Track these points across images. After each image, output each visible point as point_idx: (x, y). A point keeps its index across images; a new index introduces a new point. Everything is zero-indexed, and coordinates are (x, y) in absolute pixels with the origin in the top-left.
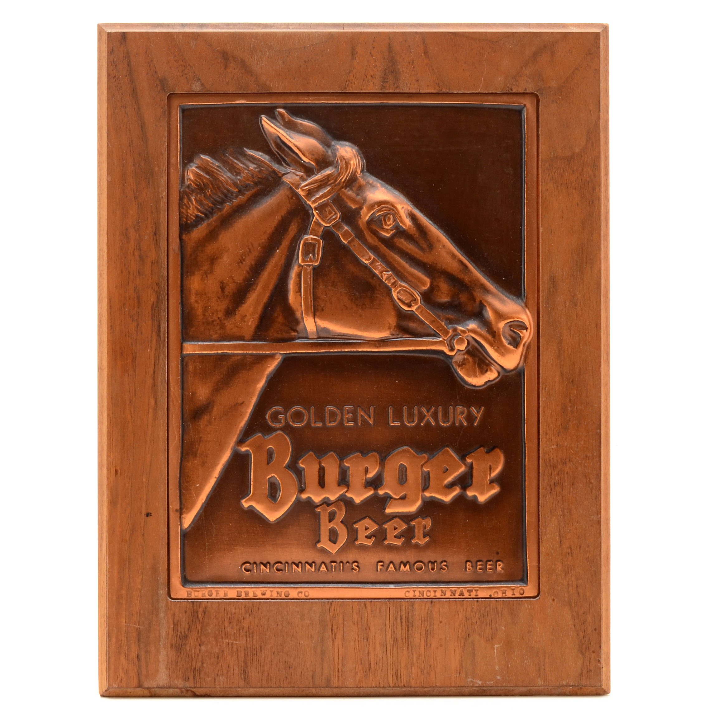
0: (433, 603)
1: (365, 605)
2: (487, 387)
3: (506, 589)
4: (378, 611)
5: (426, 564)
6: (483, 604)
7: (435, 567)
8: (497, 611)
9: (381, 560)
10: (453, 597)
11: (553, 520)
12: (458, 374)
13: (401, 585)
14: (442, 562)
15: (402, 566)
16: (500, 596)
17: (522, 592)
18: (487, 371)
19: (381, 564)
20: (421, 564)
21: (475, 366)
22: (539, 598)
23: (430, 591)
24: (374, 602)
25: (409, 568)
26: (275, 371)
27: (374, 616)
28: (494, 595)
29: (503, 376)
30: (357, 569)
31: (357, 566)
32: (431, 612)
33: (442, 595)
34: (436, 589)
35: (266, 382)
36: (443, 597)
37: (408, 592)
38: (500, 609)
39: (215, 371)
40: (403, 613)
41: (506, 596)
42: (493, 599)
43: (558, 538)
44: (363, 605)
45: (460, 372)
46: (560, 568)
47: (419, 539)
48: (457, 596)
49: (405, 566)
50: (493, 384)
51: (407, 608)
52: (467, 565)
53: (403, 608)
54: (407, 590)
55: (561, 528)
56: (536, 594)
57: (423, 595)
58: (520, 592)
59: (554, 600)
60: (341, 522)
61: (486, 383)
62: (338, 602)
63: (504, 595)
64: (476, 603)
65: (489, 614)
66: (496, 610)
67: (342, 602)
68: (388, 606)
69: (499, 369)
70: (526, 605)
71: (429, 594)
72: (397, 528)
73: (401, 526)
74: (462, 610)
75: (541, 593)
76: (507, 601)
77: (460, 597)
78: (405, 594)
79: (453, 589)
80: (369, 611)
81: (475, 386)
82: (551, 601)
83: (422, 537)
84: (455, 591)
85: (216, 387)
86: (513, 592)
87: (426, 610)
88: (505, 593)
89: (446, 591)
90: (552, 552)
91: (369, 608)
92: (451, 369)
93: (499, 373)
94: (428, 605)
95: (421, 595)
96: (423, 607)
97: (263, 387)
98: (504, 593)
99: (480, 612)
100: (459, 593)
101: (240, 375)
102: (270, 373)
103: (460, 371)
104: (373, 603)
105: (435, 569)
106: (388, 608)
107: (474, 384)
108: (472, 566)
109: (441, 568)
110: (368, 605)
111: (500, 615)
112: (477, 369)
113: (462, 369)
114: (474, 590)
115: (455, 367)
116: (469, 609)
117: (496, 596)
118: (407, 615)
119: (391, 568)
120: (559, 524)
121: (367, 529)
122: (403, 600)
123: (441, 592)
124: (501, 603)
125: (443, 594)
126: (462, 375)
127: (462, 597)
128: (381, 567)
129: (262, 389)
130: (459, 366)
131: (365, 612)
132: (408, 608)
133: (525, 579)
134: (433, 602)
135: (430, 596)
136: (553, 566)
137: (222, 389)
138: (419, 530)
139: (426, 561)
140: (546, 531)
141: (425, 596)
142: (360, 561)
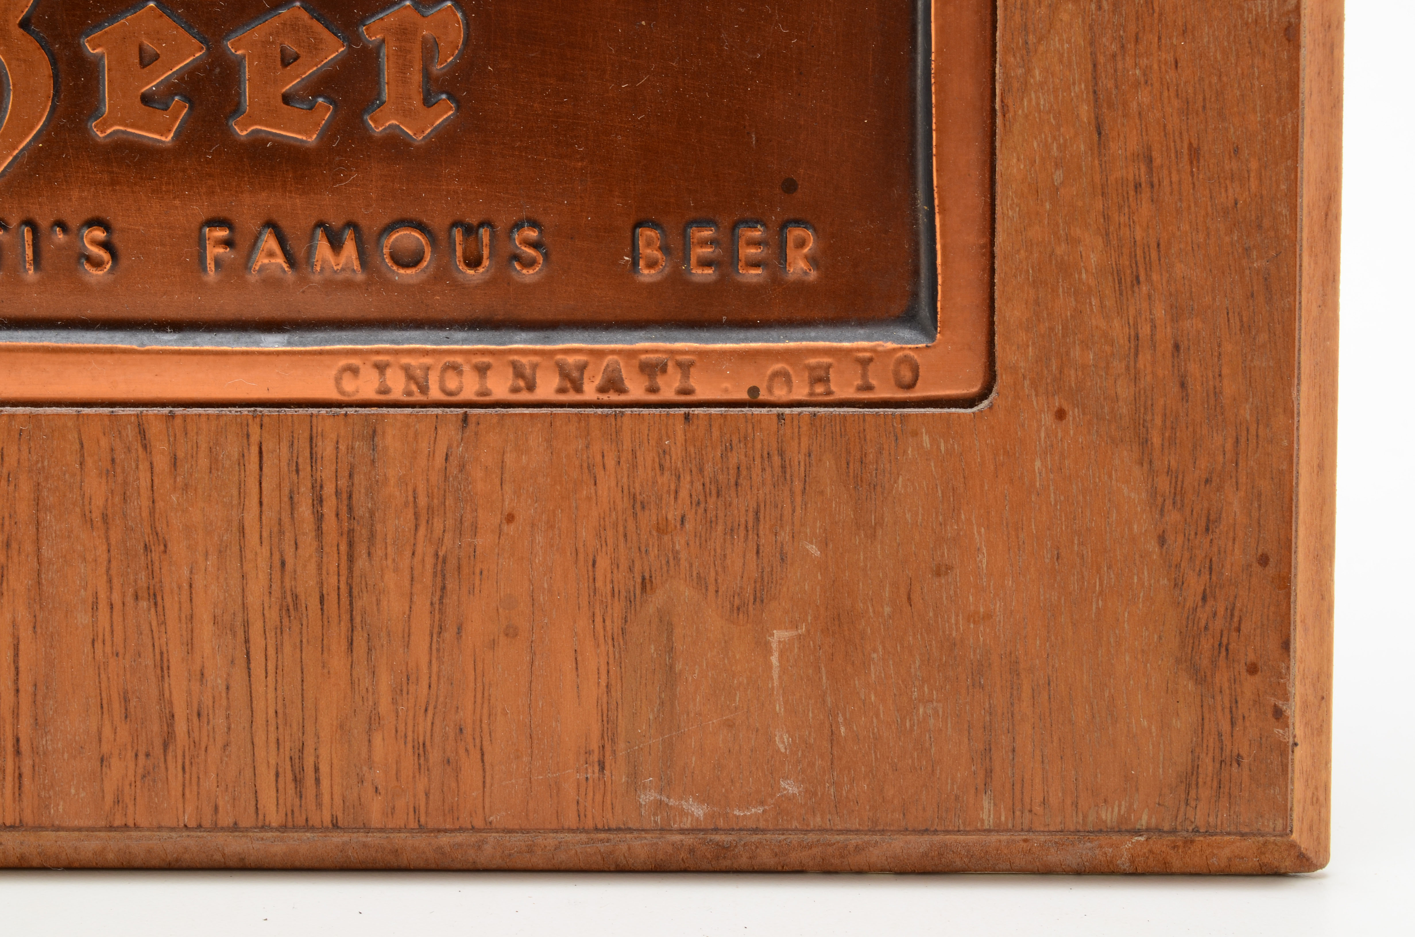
0: (472, 426)
1: (142, 433)
3: (826, 360)
4: (204, 462)
5: (442, 236)
6: (716, 433)
7: (486, 252)
8: (783, 467)
9: (224, 214)
10: (572, 397)
11: (1065, 17)
13: (320, 335)
14: (518, 226)
15: (323, 249)
16: (801, 393)
17: (907, 375)
19: (222, 233)
20: (416, 234)
22: (991, 407)
23: (455, 368)
24: (185, 417)
25: (354, 255)
27: (186, 487)
28: (770, 390)
30: (105, 256)
31: (106, 245)
32: (462, 467)
33: (515, 390)
34: (486, 359)
36: (524, 396)
37: (354, 371)
38: (796, 455)
40: (326, 472)
41: (829, 393)
42: (764, 411)
43: (1085, 111)
44: (130, 432)
46: (1093, 258)
47: (406, 113)
48: (590, 393)
49: (336, 245)
51: (342, 447)
52: (641, 243)
53: (326, 449)
54: (343, 362)
55: (1101, 59)
56: (975, 389)
57: (424, 389)
58: (896, 373)
59: (1061, 415)
60: (24, 24)
62: (12, 416)
63: (819, 389)
64: (680, 427)
65: (744, 482)
66: (776, 459)
67: (30, 416)
68: (255, 439)
70: (926, 439)
71: (452, 384)
72: (297, 58)
73: (315, 48)
74: (611, 462)
75: (1003, 379)
76: (832, 417)
77: (605, 397)
78: (338, 380)
79: (571, 359)
80: (162, 463)
82: (1048, 419)
83: (417, 102)
84: (582, 368)
86: (864, 376)
87: (439, 460)
88: (824, 380)
89: (535, 367)
90: (1058, 176)
91: (161, 447)
94: (450, 432)
95: (414, 388)
96: (424, 446)
98: (819, 380)
99: (701, 470)
100: (598, 381)
104: (178, 421)
105: (486, 263)
106: (254, 450)
108: (665, 249)
109: (516, 257)
110: (155, 430)
111: (798, 485)
114: (671, 368)
116: (648, 457)
117: (780, 394)
118: (343, 483)
119: (271, 254)
120: (1092, 43)
121: (146, 59)
122: (323, 411)
123: (510, 370)
124: (804, 429)
125: (521, 383)
127: (614, 397)
128: (220, 250)
131: (144, 466)
132: (351, 449)
133: (924, 312)
134: (472, 421)
135: (460, 390)
136: (1061, 250)
138: (403, 69)
139: (438, 222)
140: (1029, 71)
141: (435, 394)
142: (118, 223)
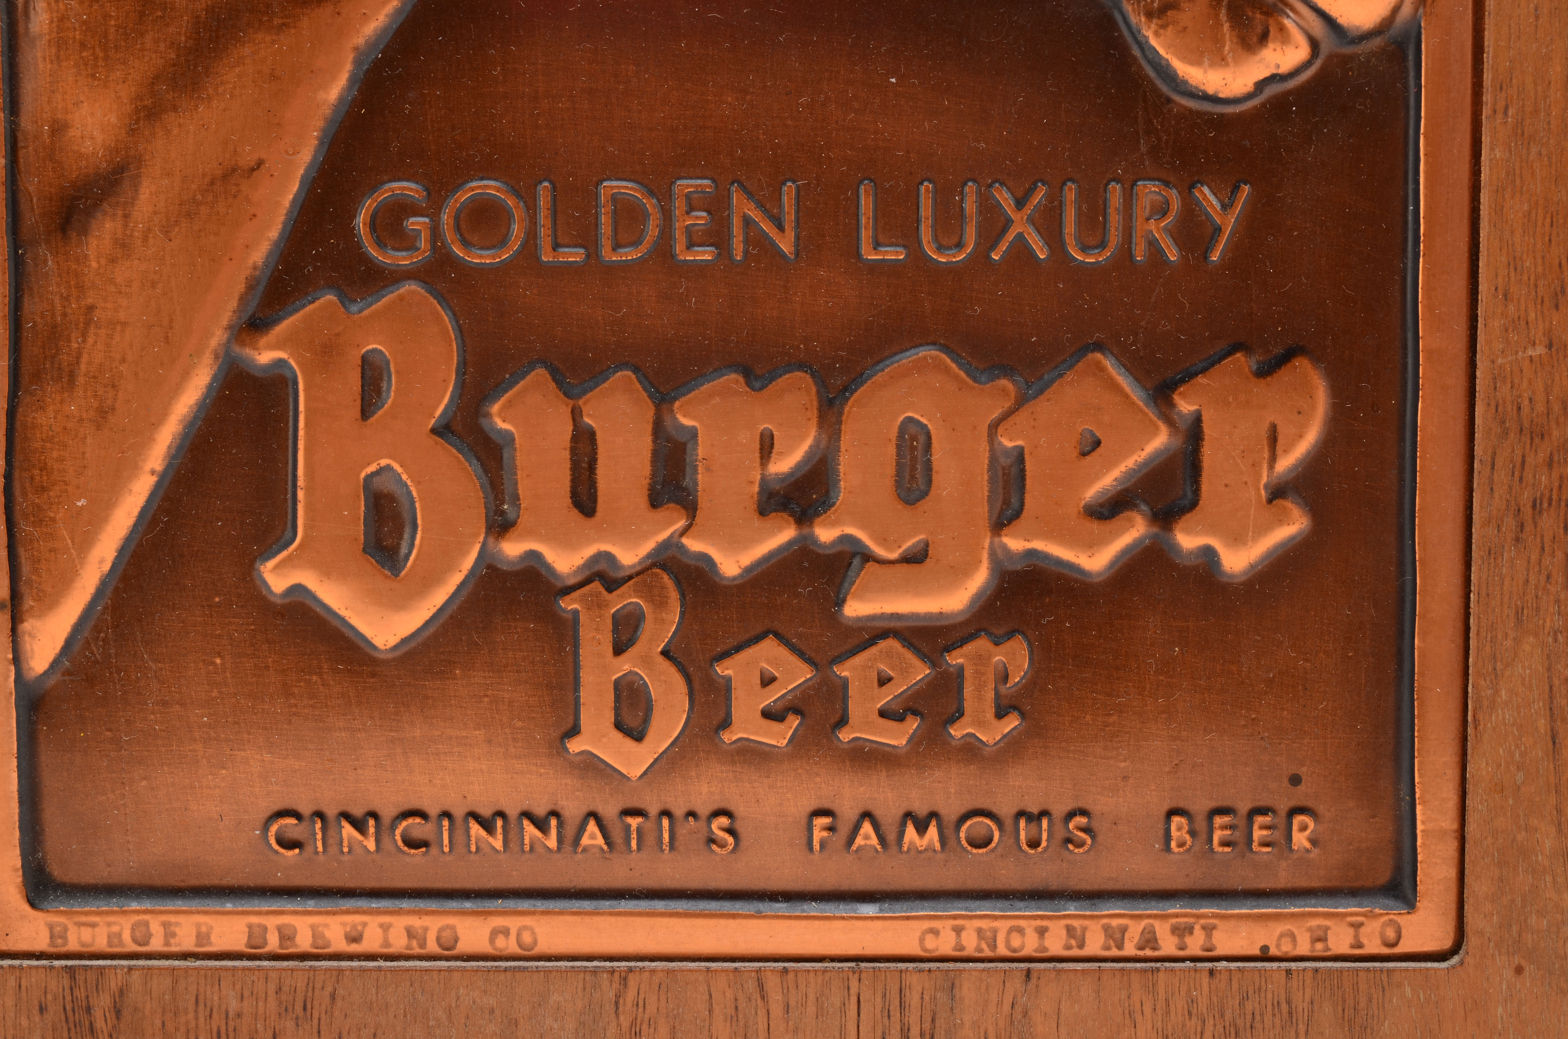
0: (1034, 980)
1: (761, 986)
2: (1263, 105)
3: (1327, 923)
4: (811, 1009)
5: (1008, 822)
6: (1235, 985)
7: (1045, 836)
8: (1290, 1013)
9: (826, 804)
10: (1114, 952)
11: (1527, 648)
12: (1143, 46)
13: (906, 905)
14: (1071, 815)
15: (911, 831)
16: (1303, 949)
17: (1391, 934)
18: (1264, 38)
19: (825, 821)
20: (988, 821)
21: (1217, 16)
22: (1462, 963)
23: (1020, 931)
24: (796, 972)
25: (936, 838)
26: (391, 33)
27: (796, 1030)
28: (1278, 946)
29: (1330, 57)
30: (730, 840)
31: (730, 831)
32: (1025, 1014)
33: (1068, 947)
34: (1045, 923)
35: (352, 80)
36: (1075, 952)
37: (935, 932)
38: (1301, 1003)
39: (142, 35)
40: (913, 1019)
41: (1327, 949)
42: (1275, 965)
43: (1542, 724)
44: (751, 986)
45: (1153, 42)
46: (1548, 844)
47: (981, 724)
48: (1130, 950)
49: (921, 829)
50: (1289, 92)
51: (927, 997)
52: (1173, 827)
53: (913, 999)
54: (927, 924)
55: (1556, 682)
56: (1447, 943)
57: (994, 947)
58: (1382, 935)
59: (1519, 970)
60: (665, 653)
61: (1261, 85)
62: (653, 971)
63: (1319, 946)
64: (1205, 980)
65: (1257, 1025)
66: (1284, 1007)
67: (668, 972)
68: (854, 991)
69: (1317, 27)
70: (1408, 990)
71: (1016, 942)
72: (890, 679)
73: (905, 671)
74: (1148, 1010)
75: (1472, 941)
76: (1330, 970)
77: (1141, 953)
78: (922, 940)
79: (1115, 922)
80: (777, 1010)
81: (1215, 99)
82: (1508, 973)
83: (990, 714)
84: (1124, 930)
85: (148, 102)
86: (1356, 936)
87: (1006, 1008)
88: (1323, 939)
89: (1084, 929)
90: (1520, 777)
91: (776, 998)
92: (1118, 30)
93: (1314, 44)
94: (1015, 985)
95: (984, 946)
96: (994, 996)
97: (341, 99)
98: (1319, 940)
99: (1222, 1016)
100: (1136, 940)
101: (247, 50)
102: (371, 45)
103: (1156, 34)
104: (791, 976)
105: (1044, 844)
106: (854, 1000)
107: (1211, 91)
108: (1192, 833)
109: (1069, 840)
110: (772, 983)
111: (1302, 1028)
112: (1226, 26)
113: (1164, 27)
114: (1197, 928)
115: (1133, 19)
116: (1179, 1003)
117: (1286, 948)
118: (927, 1026)
119: (867, 837)
120: (1549, 669)
121: (767, 681)
122: (911, 965)
123: (1064, 932)
124: (1308, 981)
125: (1073, 942)
126: (1162, 51)
127: (1148, 953)
128: (825, 834)
129: (337, 107)
130: (1149, 15)
131: (762, 1012)
132: (934, 999)
133: (1407, 883)
134: (1034, 976)
135: (1022, 947)
136: (1521, 836)
137: (175, 109)
138: (979, 688)
139: (1006, 810)
140: (1497, 692)
141: (1002, 950)
142: (739, 809)
